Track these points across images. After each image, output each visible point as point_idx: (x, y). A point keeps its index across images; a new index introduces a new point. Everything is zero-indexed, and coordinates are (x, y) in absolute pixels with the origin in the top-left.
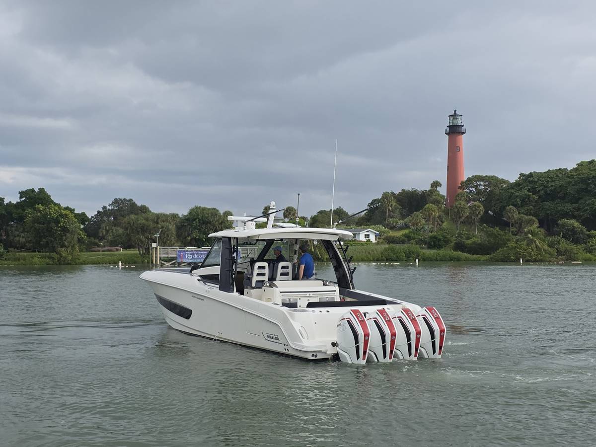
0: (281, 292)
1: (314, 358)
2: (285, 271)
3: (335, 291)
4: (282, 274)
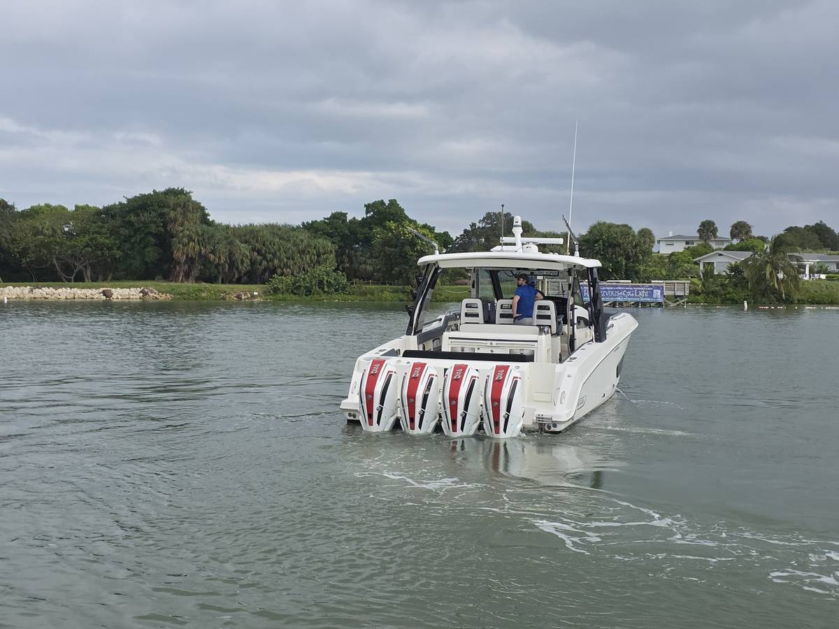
0: (450, 338)
2: (506, 311)
3: (536, 341)
4: (502, 316)
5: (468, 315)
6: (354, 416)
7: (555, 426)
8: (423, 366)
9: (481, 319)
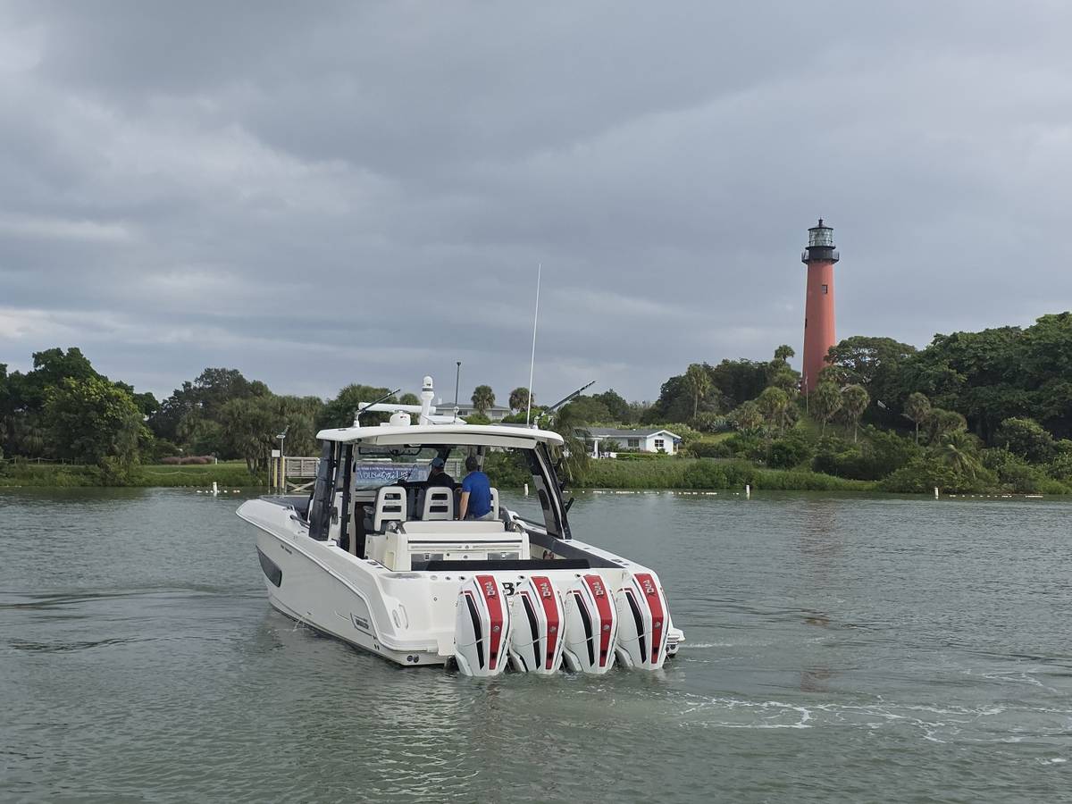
0: (409, 542)
1: (412, 663)
2: (438, 503)
3: (521, 541)
5: (386, 509)
6: (416, 660)
9: (404, 514)
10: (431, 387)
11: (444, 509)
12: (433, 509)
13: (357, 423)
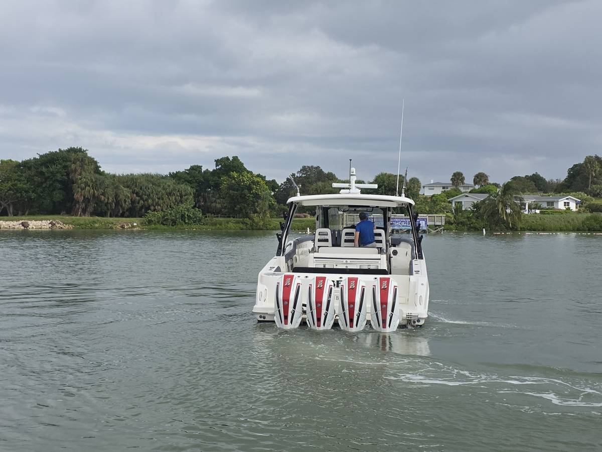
0: (314, 258)
1: (262, 319)
2: (349, 238)
3: (380, 259)
5: (319, 241)
6: (264, 318)
7: (418, 321)
8: (324, 279)
9: (330, 243)
10: (354, 173)
11: (352, 241)
12: (346, 241)
13: (299, 194)
